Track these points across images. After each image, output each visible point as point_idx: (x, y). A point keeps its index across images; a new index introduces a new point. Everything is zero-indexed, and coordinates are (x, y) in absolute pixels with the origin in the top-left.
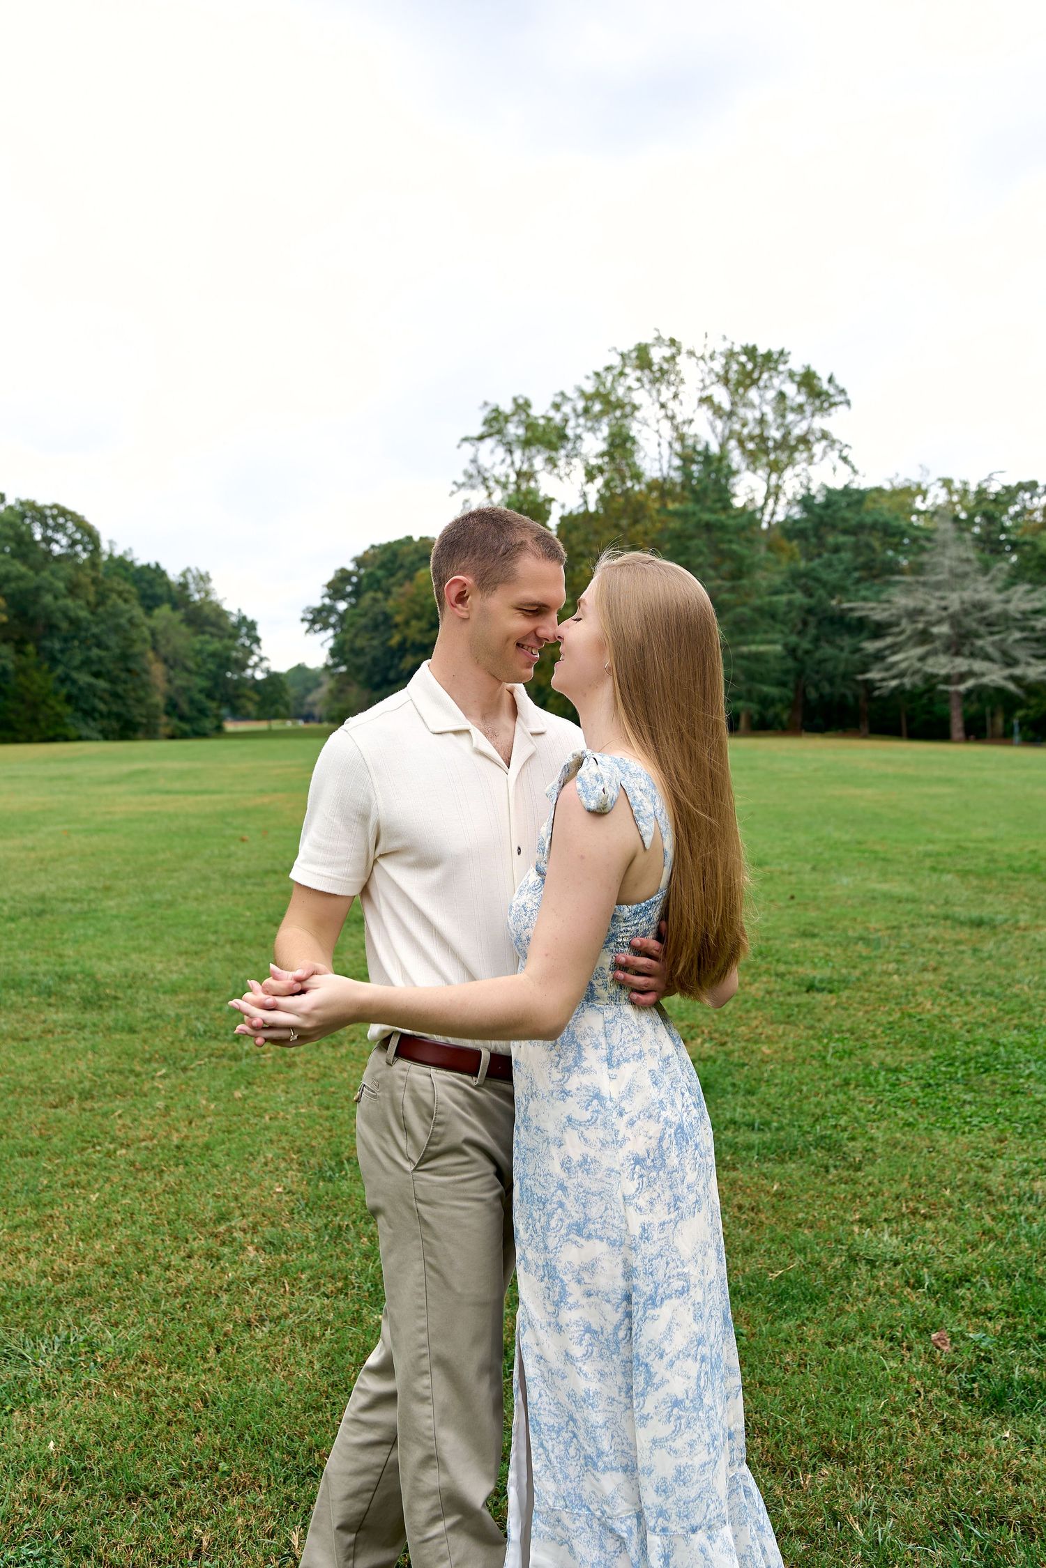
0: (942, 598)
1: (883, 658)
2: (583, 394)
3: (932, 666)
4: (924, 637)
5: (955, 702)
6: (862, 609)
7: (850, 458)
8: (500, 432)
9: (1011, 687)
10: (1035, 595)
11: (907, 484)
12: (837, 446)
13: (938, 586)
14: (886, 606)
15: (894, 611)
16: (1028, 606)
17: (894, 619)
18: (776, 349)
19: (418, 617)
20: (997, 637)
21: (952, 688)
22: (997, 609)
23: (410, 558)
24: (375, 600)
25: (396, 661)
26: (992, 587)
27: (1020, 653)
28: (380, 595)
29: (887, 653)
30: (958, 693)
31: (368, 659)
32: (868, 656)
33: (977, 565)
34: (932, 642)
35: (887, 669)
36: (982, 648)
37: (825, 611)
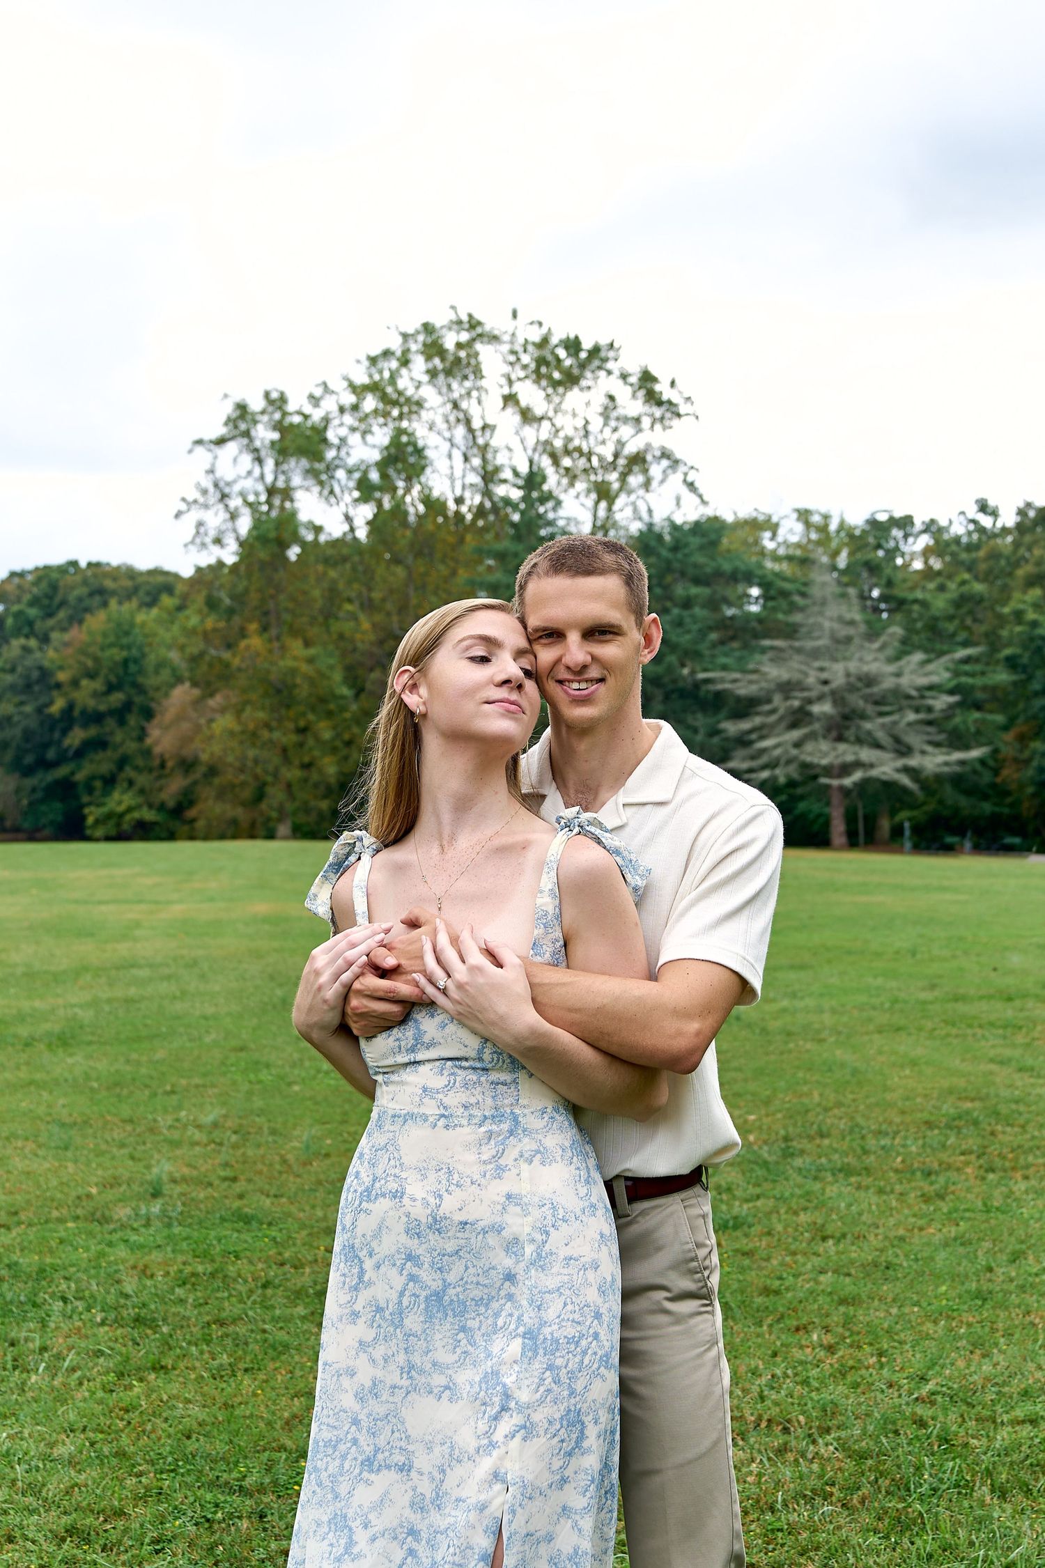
0: (822, 669)
1: (749, 743)
2: (353, 388)
3: (810, 754)
4: (799, 718)
5: (836, 799)
6: (722, 680)
7: (697, 484)
8: (247, 434)
9: (905, 781)
10: (930, 667)
11: (754, 514)
12: (682, 469)
13: (815, 654)
14: (754, 677)
15: (764, 685)
16: (923, 681)
17: (762, 694)
18: (604, 342)
19: (92, 676)
20: (887, 720)
21: (835, 782)
22: (888, 684)
23: (76, 593)
24: (27, 650)
25: (57, 735)
26: (881, 656)
27: (914, 739)
28: (33, 643)
29: (754, 736)
30: (842, 789)
31: (17, 732)
32: (727, 739)
33: (862, 628)
34: (810, 723)
35: (753, 758)
36: (869, 733)
37: (674, 681)
